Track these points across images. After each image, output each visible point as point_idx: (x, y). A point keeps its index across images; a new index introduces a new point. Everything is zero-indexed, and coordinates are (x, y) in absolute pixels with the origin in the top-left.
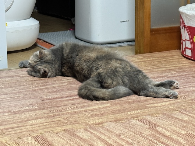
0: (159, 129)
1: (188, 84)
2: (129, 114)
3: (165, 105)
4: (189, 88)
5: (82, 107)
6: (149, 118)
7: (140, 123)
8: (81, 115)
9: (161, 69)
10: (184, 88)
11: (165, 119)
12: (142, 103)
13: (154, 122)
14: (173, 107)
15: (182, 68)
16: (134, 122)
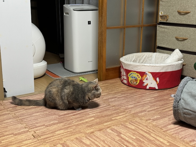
0: (122, 135)
1: (129, 103)
2: (105, 125)
3: (121, 118)
4: (130, 106)
5: (81, 120)
6: (115, 128)
7: (112, 132)
8: (81, 126)
9: (113, 92)
10: (127, 105)
11: (123, 128)
12: (109, 117)
13: (118, 130)
14: (125, 119)
15: (123, 91)
16: (109, 131)
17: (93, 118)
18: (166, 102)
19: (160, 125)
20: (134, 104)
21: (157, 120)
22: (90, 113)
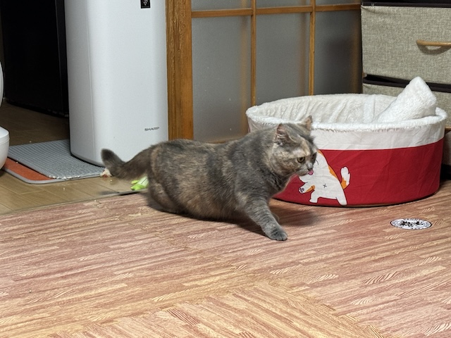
0: (200, 326)
1: (250, 242)
2: (156, 301)
3: (212, 283)
4: (251, 250)
5: (82, 291)
6: (186, 307)
7: (172, 317)
8: (78, 306)
10: (243, 250)
11: (211, 308)
12: (177, 281)
13: (193, 314)
14: (224, 285)
16: (163, 315)
17: (124, 285)
18: (370, 239)
19: (329, 299)
20: (267, 245)
21: (326, 285)
22: (118, 270)
